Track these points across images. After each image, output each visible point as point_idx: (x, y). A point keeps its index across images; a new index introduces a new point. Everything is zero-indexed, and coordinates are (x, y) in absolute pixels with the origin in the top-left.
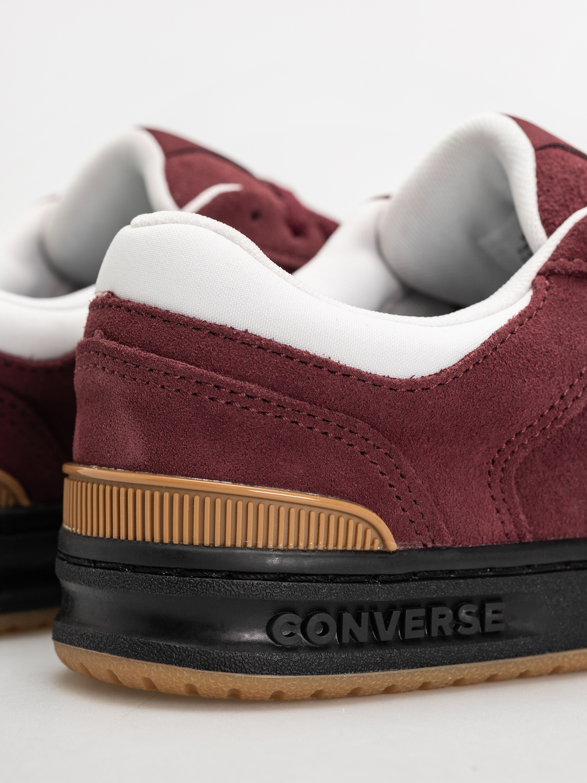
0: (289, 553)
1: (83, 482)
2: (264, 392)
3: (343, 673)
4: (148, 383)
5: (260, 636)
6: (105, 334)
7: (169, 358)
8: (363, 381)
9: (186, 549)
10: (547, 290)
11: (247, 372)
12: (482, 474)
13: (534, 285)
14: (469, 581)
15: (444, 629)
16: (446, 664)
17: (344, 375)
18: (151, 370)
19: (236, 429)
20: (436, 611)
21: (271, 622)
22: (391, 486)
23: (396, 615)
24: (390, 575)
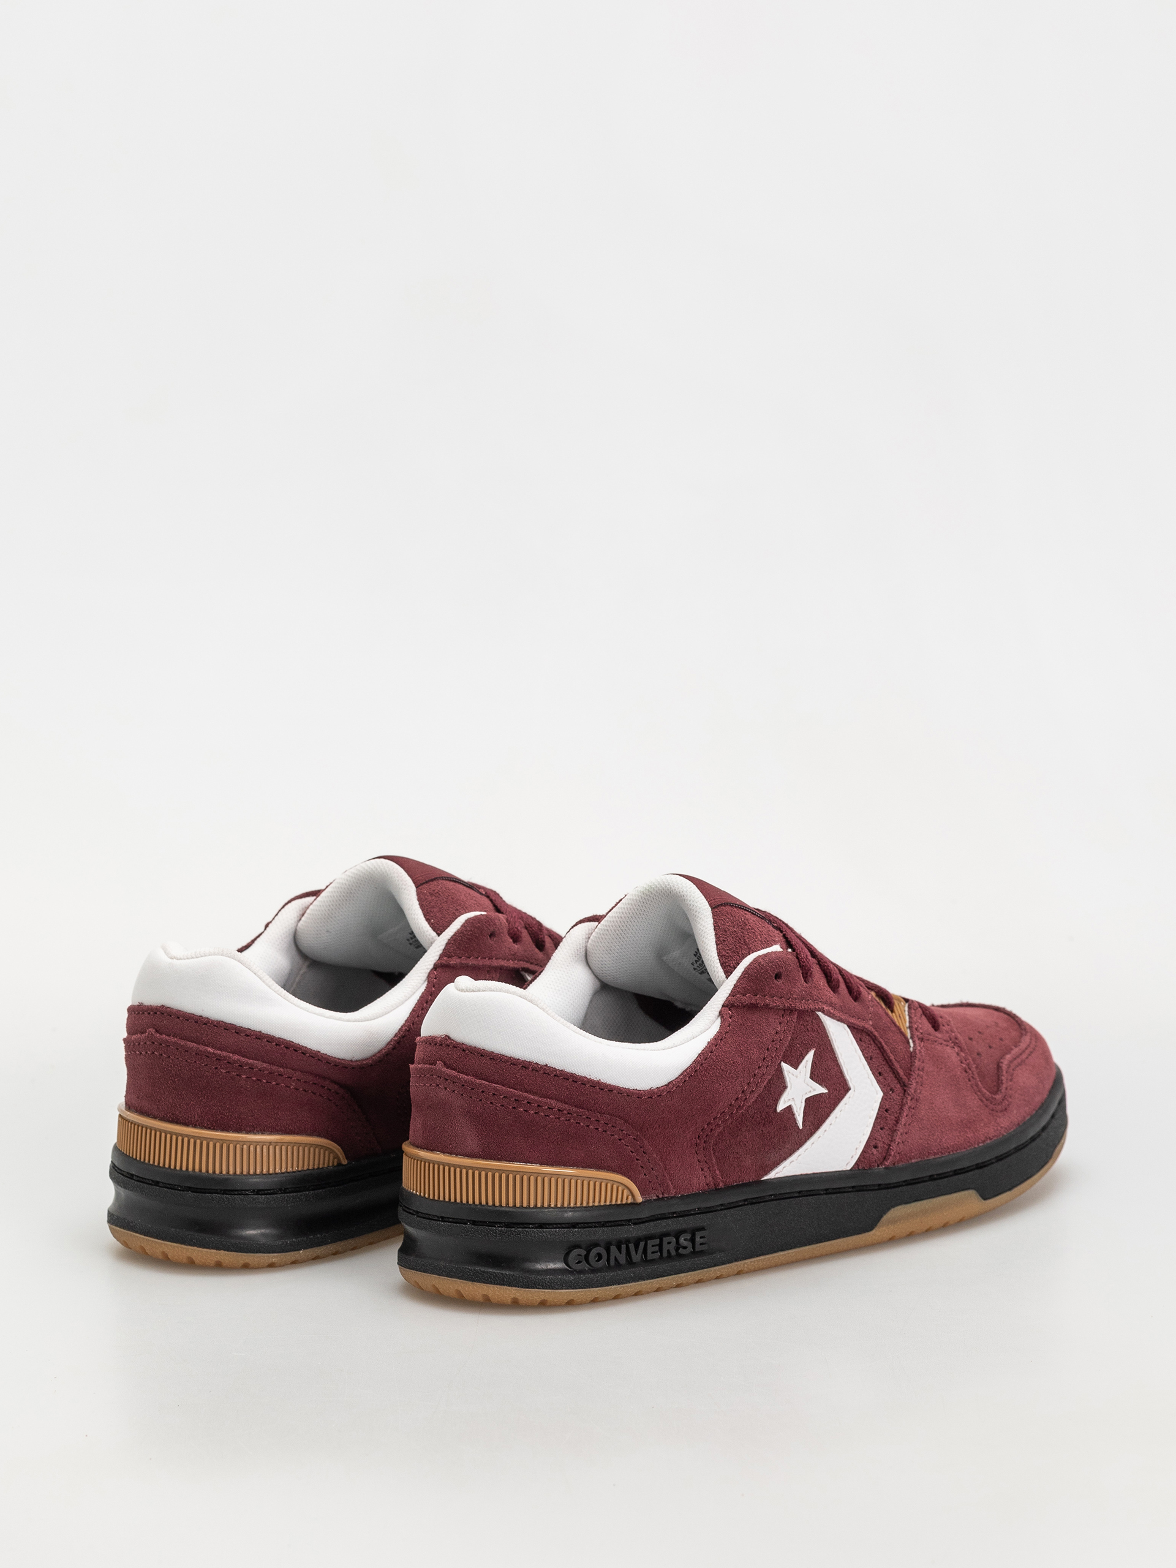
0: (577, 1209)
1: (415, 1159)
2: (559, 1105)
3: (611, 1285)
4: (481, 1100)
5: (560, 1265)
6: (445, 1065)
7: (495, 1084)
8: (621, 1094)
9: (511, 1209)
10: (731, 1018)
11: (548, 1092)
12: (692, 1146)
13: (721, 1014)
14: (686, 1218)
15: (671, 1251)
16: (672, 1275)
17: (609, 1091)
18: (483, 1092)
19: (541, 1130)
20: (666, 1240)
21: (567, 1255)
22: (637, 1160)
23: (642, 1244)
24: (638, 1219)
